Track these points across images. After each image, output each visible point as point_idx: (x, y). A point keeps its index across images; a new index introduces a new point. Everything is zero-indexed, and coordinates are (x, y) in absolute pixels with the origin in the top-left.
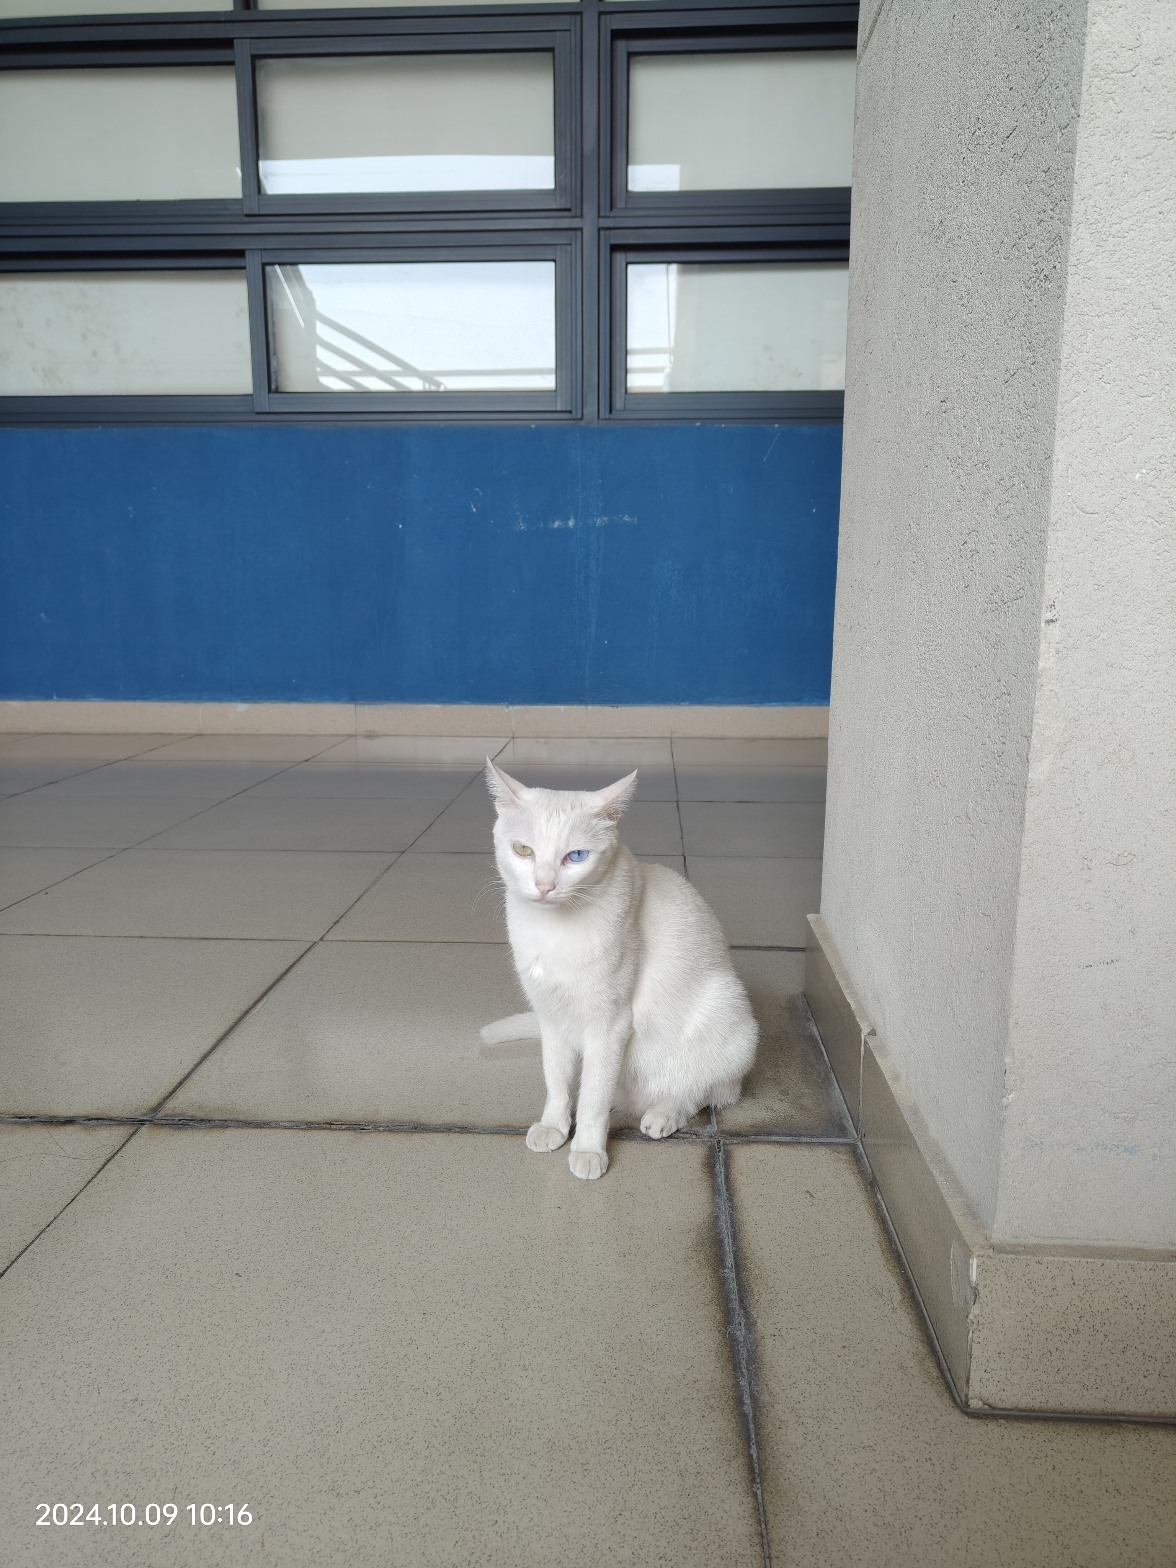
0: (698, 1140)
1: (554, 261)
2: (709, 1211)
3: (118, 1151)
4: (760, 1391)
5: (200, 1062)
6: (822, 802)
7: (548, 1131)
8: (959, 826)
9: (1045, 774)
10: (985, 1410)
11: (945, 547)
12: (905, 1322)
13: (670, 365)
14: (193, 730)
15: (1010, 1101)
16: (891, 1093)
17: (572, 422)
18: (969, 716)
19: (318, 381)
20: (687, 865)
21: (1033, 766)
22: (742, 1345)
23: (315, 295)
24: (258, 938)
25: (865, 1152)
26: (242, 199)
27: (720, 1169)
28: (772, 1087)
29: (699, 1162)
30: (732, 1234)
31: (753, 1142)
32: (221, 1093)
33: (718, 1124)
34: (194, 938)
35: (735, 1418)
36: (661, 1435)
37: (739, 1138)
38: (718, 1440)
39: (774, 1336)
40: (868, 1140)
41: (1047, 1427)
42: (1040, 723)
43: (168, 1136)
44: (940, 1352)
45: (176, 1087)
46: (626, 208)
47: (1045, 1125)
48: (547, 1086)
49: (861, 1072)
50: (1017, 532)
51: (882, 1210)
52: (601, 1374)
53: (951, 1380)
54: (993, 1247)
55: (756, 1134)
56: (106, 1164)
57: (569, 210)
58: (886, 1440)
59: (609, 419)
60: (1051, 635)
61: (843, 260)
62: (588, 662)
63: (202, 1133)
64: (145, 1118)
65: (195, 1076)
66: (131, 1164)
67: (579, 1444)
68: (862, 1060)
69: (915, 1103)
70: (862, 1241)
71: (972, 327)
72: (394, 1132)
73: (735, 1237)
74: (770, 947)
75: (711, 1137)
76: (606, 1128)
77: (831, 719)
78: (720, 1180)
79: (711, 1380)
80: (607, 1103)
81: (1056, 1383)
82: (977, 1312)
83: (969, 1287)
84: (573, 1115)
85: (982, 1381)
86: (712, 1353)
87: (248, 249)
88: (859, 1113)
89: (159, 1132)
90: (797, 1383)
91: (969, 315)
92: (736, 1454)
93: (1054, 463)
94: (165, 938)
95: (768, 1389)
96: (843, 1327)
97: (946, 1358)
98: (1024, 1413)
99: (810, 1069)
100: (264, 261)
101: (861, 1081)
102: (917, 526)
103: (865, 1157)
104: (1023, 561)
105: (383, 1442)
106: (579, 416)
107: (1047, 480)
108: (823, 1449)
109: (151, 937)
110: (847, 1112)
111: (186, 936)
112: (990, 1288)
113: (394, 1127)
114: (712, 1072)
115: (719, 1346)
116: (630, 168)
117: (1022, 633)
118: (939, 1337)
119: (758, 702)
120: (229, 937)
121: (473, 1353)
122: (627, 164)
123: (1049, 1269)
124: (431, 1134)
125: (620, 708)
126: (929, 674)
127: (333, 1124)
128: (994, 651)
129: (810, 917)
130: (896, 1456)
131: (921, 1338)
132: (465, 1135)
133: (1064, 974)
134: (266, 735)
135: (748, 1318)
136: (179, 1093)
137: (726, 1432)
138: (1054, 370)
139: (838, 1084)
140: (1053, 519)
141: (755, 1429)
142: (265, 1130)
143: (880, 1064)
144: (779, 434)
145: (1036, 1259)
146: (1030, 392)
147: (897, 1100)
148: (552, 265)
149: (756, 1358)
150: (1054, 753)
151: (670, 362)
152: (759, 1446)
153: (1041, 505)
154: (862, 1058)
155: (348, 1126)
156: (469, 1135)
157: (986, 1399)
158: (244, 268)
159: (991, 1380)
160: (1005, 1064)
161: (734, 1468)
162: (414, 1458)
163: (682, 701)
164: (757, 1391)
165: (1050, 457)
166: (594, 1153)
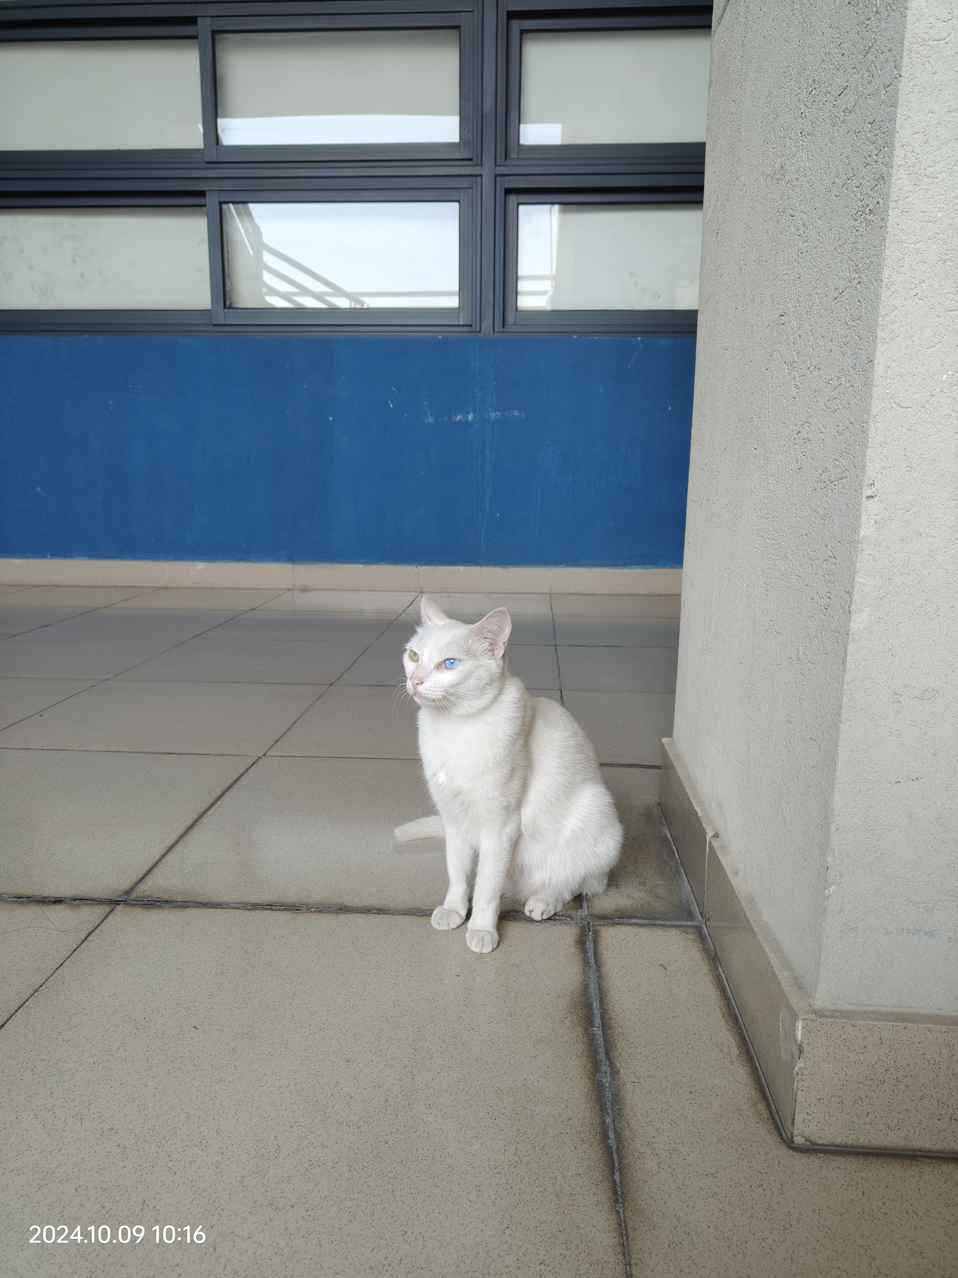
0: (572, 922)
1: (459, 201)
2: (581, 980)
3: (98, 926)
4: (622, 1127)
5: (165, 854)
6: (676, 647)
7: (449, 913)
8: (791, 666)
9: (864, 623)
10: (807, 1145)
11: (782, 436)
12: (741, 1072)
13: (553, 289)
14: (161, 584)
15: (831, 892)
16: (731, 885)
17: (472, 334)
18: (800, 575)
19: (264, 299)
20: (563, 697)
21: (854, 617)
22: (607, 1089)
23: (262, 230)
24: (213, 753)
25: (708, 933)
26: (203, 149)
27: (590, 945)
28: (632, 879)
29: (573, 939)
30: (600, 998)
31: (617, 924)
32: (182, 880)
33: (588, 909)
34: (160, 753)
35: (602, 1149)
36: (541, 1163)
37: (605, 921)
38: (588, 1167)
39: (634, 1082)
40: (711, 923)
41: (857, 1160)
42: (860, 581)
43: (139, 913)
44: (770, 1097)
45: (145, 874)
46: (518, 158)
47: (859, 913)
48: (450, 876)
49: (706, 867)
50: (843, 423)
51: (723, 981)
52: (493, 1112)
53: (779, 1120)
54: (815, 1012)
55: (619, 918)
56: (88, 936)
57: (471, 160)
58: (726, 1169)
59: (503, 332)
60: (871, 508)
61: (698, 203)
62: (483, 531)
63: (166, 912)
64: (120, 899)
65: (161, 865)
66: (109, 936)
67: (474, 1170)
68: (707, 858)
69: (751, 893)
70: (706, 1006)
71: (807, 253)
72: (323, 913)
73: (602, 1001)
74: (631, 765)
75: (582, 919)
76: (497, 911)
77: (684, 578)
78: (589, 954)
79: (582, 1118)
80: (498, 891)
81: (866, 1124)
82: (802, 1065)
83: (795, 1044)
84: (470, 901)
85: (805, 1121)
86: (583, 1096)
87: (208, 190)
88: (704, 901)
89: (131, 910)
90: (653, 1122)
91: (805, 243)
92: (603, 1179)
93: (875, 366)
94: (137, 752)
95: (629, 1126)
96: (690, 1076)
97: (775, 1102)
98: (839, 1148)
99: (663, 865)
100: (222, 200)
101: (706, 875)
102: (758, 419)
103: (708, 937)
104: (848, 447)
105: (313, 1166)
106: (478, 329)
107: (869, 379)
108: (674, 1176)
109: (125, 752)
110: (694, 900)
111: (154, 751)
112: (812, 1046)
113: (323, 909)
114: (585, 866)
115: (589, 1090)
116: (522, 126)
117: (846, 507)
118: (769, 1085)
119: (622, 565)
120: (189, 752)
121: (387, 1094)
122: (519, 123)
123: (861, 1031)
124: (353, 915)
125: (508, 568)
126: (767, 541)
127: (273, 906)
128: (822, 521)
129: (665, 740)
130: (734, 1182)
131: (755, 1086)
132: (382, 916)
133: (877, 789)
134: (220, 588)
135: (612, 1068)
136: (148, 879)
137: (594, 1161)
138: (876, 288)
139: (687, 878)
140: (874, 412)
141: (618, 1159)
142: (218, 910)
143: (722, 861)
144: (641, 346)
145: (850, 1022)
146: (856, 307)
147: (736, 890)
148: (456, 206)
149: (619, 1100)
150: (872, 606)
151: (552, 287)
152: (622, 1172)
153: (864, 401)
154: (707, 856)
155: (286, 907)
156: (385, 916)
157: (808, 1136)
158: (205, 206)
159: (812, 1121)
160: (827, 862)
161: (601, 1190)
162: (339, 1179)
163: (560, 564)
164: (620, 1128)
165: (872, 361)
166: (487, 931)
